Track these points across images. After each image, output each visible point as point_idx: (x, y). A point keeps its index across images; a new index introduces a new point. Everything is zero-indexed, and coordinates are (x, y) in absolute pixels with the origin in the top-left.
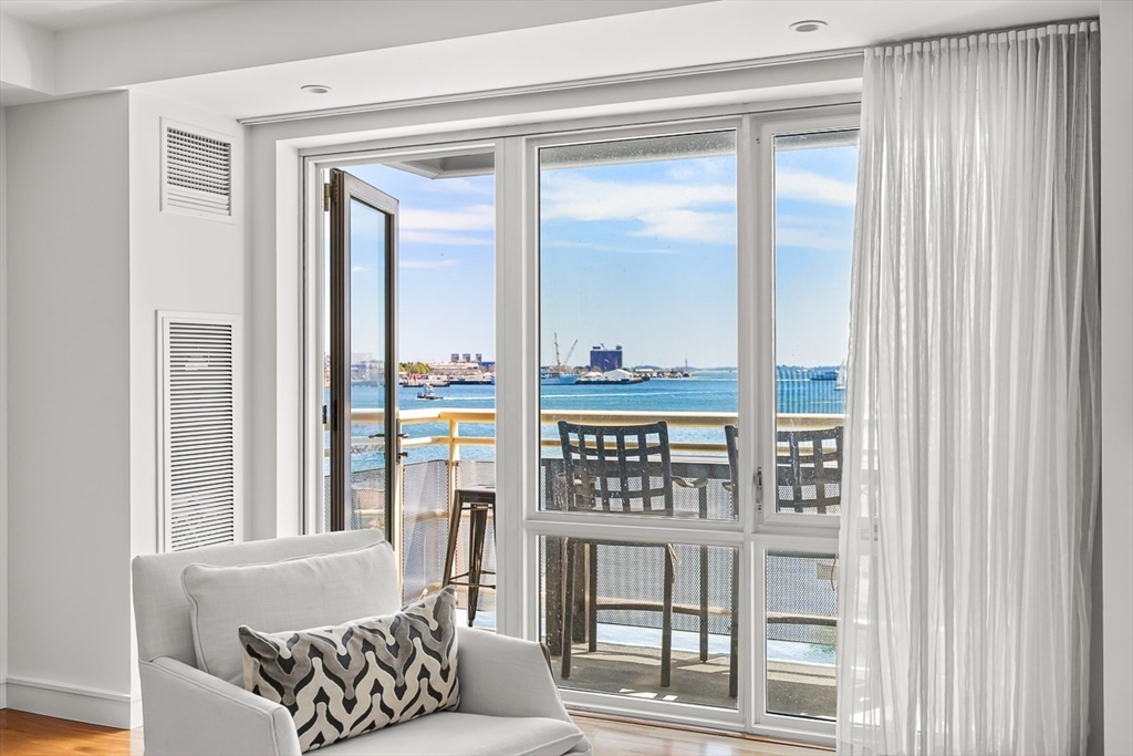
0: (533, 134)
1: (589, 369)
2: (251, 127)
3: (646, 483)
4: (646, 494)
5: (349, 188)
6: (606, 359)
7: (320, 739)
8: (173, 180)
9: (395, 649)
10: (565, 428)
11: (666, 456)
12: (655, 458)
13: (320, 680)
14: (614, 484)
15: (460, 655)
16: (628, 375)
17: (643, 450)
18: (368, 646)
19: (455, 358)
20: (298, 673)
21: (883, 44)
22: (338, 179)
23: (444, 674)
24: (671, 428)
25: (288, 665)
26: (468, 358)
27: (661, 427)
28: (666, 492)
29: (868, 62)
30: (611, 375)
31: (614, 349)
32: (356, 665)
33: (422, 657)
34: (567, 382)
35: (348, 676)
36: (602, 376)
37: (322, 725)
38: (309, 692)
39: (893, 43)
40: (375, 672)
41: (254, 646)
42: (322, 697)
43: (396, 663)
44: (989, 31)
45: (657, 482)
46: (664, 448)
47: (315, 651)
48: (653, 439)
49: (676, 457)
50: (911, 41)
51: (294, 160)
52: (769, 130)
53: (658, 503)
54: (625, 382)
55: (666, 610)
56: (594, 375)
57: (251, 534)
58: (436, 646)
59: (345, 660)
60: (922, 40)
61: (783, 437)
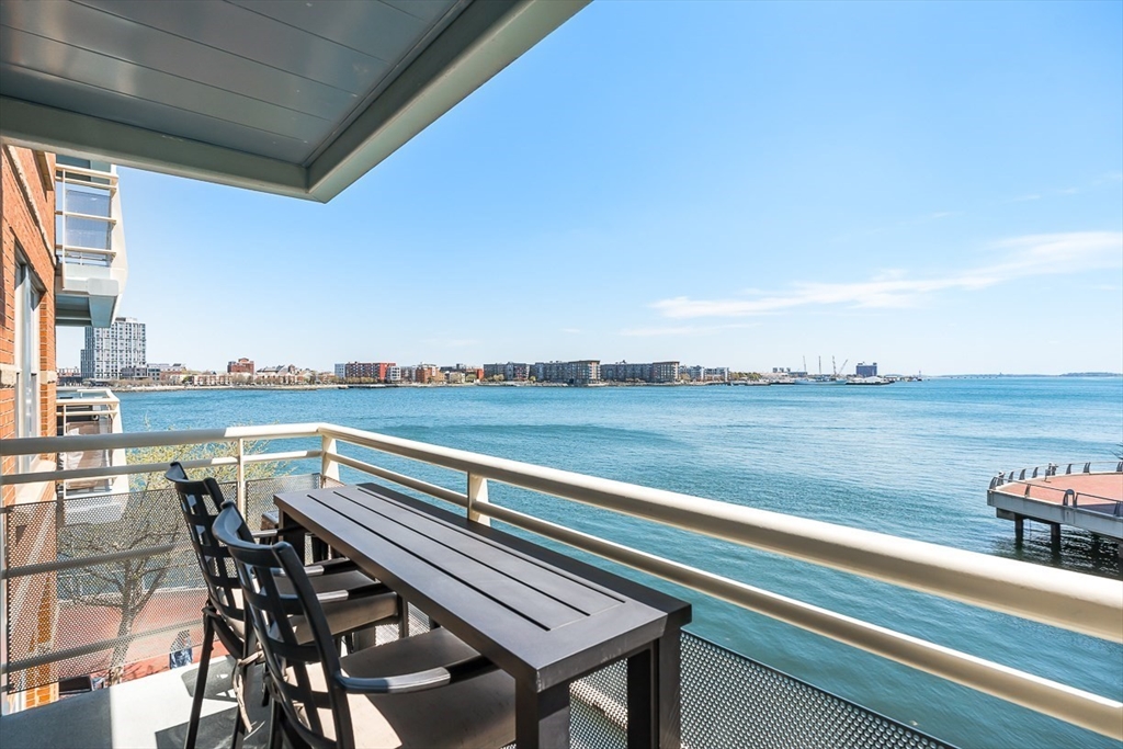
1: (855, 376)
6: (866, 370)
16: (879, 380)
19: (775, 370)
30: (869, 380)
31: (871, 364)
34: (840, 383)
36: (863, 381)
54: (878, 383)
56: (857, 380)
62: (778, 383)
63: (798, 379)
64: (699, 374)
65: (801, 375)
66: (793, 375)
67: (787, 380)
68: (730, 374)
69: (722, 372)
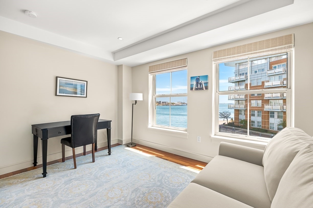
62: (178, 105)
63: (182, 104)
64: (160, 103)
65: (183, 103)
66: (182, 103)
67: (180, 104)
68: (168, 103)
69: (166, 103)
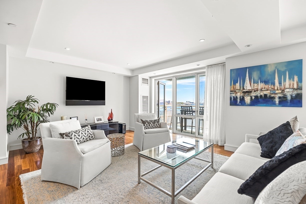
0: (175, 77)
2: (150, 78)
3: (190, 113)
4: (190, 114)
5: (160, 83)
7: (147, 128)
8: (143, 83)
9: (154, 122)
10: (182, 107)
11: (192, 110)
12: (189, 110)
13: (147, 123)
14: (189, 113)
15: (160, 123)
17: (190, 109)
18: (151, 121)
20: (145, 123)
21: (208, 66)
22: (159, 82)
23: (158, 125)
24: (192, 107)
25: (144, 122)
26: (188, 102)
27: (191, 107)
28: (192, 113)
29: (206, 68)
32: (150, 123)
33: (156, 123)
35: (149, 123)
37: (147, 127)
38: (146, 124)
39: (209, 66)
40: (152, 123)
41: (142, 120)
42: (147, 125)
43: (154, 123)
44: (218, 64)
45: (191, 113)
46: (192, 109)
47: (147, 121)
48: (191, 108)
49: (193, 110)
50: (210, 65)
51: (154, 80)
52: (199, 75)
53: (191, 115)
55: (192, 126)
57: (150, 112)
58: (158, 122)
59: (149, 122)
60: (212, 65)
61: (200, 107)
